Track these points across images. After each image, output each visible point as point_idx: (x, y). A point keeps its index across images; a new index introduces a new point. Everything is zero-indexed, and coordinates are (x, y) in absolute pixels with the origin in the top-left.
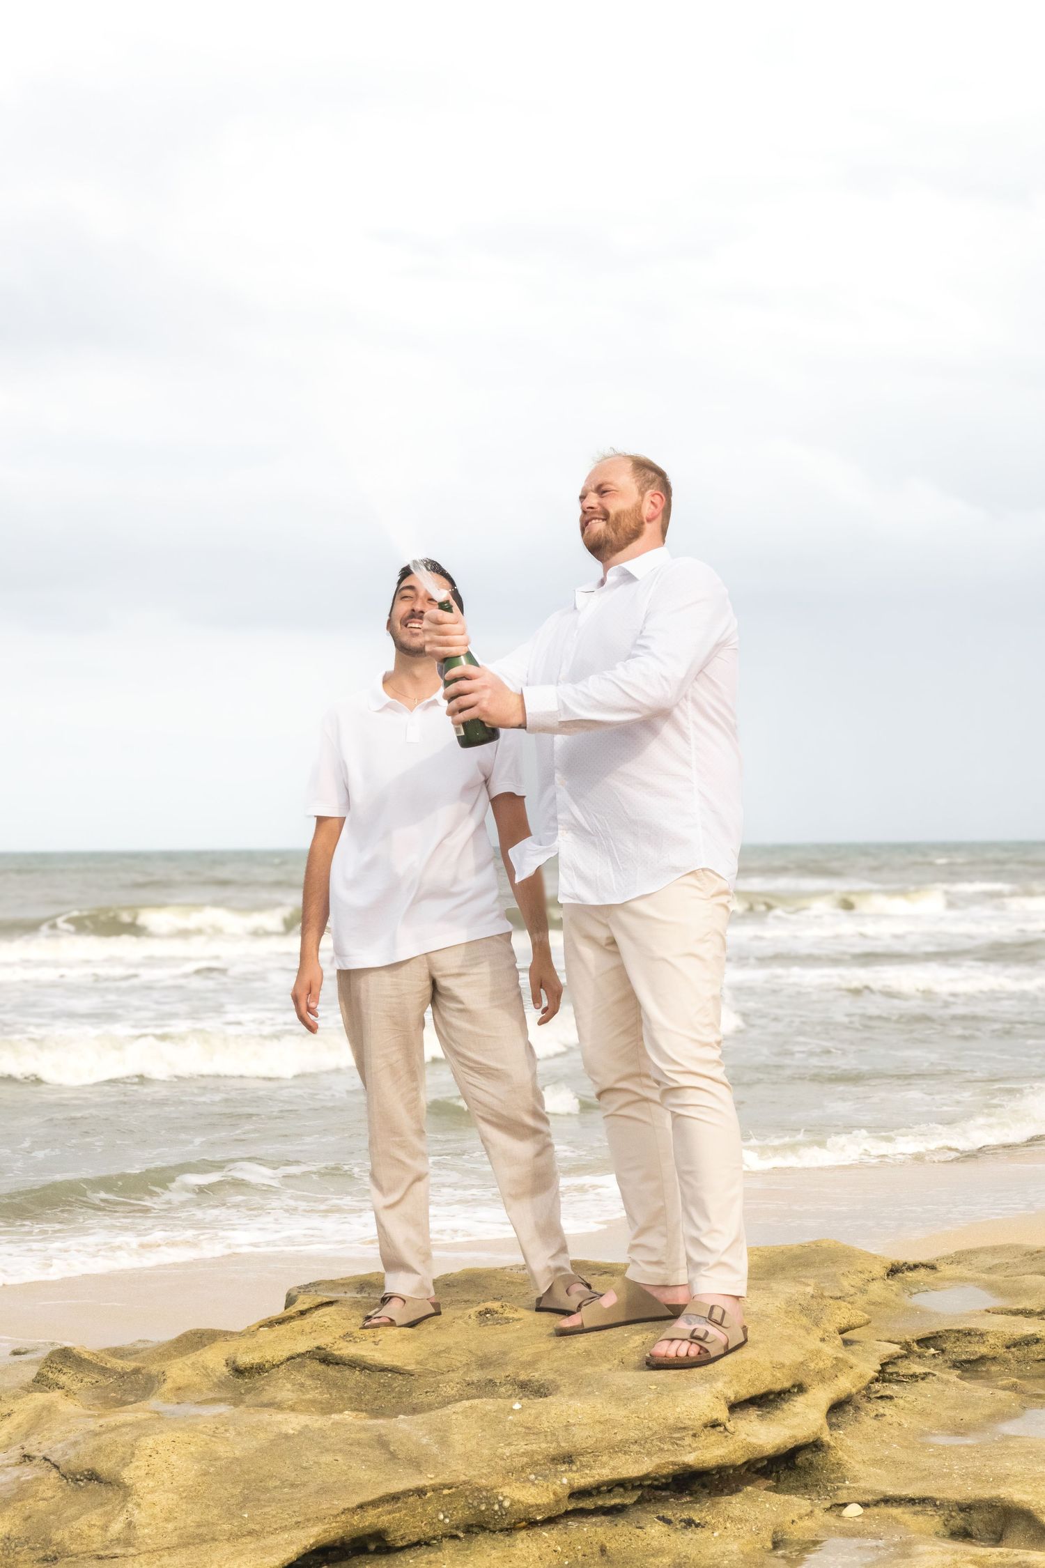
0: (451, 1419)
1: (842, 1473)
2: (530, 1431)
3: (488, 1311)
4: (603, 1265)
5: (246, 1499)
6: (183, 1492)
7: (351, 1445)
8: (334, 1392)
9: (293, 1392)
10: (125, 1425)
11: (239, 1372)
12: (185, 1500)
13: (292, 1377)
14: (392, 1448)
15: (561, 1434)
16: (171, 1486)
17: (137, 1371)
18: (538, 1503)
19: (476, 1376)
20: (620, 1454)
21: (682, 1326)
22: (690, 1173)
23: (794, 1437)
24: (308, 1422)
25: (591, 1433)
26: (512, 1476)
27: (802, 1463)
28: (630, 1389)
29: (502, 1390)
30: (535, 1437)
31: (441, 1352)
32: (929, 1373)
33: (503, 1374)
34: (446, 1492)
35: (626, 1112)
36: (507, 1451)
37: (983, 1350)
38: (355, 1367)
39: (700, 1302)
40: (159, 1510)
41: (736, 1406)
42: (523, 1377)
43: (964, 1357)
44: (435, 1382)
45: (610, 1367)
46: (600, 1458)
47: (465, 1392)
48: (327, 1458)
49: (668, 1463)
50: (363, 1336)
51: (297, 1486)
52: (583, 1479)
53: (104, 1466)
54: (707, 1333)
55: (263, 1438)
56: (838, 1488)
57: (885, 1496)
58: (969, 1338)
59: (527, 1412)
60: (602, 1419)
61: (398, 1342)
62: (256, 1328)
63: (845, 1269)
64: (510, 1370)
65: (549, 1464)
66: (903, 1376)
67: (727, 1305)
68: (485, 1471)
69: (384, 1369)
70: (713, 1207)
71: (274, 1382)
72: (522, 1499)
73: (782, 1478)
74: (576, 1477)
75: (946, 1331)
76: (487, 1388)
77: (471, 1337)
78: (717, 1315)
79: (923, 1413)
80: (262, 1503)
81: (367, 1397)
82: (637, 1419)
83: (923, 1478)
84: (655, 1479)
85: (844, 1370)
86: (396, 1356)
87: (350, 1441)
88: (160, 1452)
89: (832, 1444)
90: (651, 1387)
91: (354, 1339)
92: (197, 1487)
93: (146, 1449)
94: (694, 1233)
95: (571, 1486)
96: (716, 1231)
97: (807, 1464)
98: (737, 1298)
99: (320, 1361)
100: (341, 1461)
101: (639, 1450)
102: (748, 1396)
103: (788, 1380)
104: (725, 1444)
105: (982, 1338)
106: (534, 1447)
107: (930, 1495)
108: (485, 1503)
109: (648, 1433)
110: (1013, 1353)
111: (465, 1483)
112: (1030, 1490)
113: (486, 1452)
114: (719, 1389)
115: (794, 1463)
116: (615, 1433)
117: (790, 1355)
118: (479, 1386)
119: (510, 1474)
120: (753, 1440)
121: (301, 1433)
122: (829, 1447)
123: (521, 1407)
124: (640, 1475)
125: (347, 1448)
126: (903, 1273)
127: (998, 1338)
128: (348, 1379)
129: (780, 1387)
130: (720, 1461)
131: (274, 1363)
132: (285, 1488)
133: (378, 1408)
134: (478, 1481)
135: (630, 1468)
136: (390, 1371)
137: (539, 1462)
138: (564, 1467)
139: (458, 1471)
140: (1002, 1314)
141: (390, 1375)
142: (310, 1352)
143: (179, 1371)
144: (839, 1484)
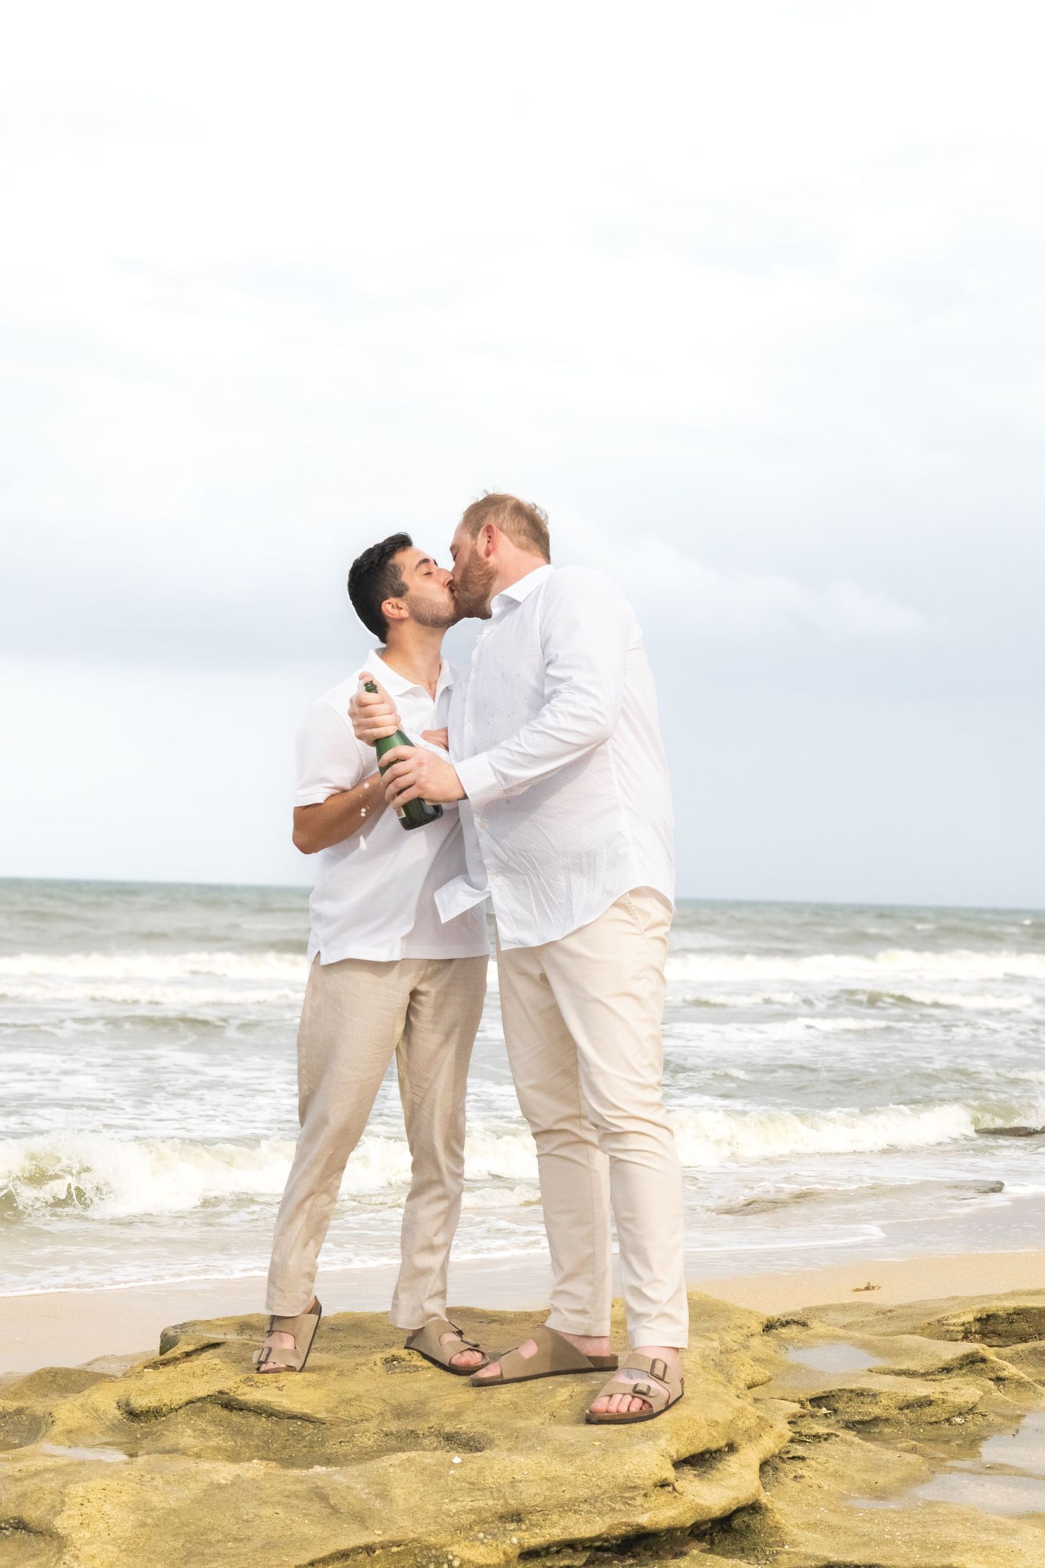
0: (389, 1472)
1: (780, 1537)
2: (474, 1487)
3: (394, 1358)
4: (491, 1313)
5: (190, 1554)
6: (123, 1544)
7: (288, 1497)
8: (239, 1439)
9: (194, 1437)
10: (46, 1470)
11: (133, 1415)
12: (124, 1553)
13: (193, 1422)
14: (332, 1502)
15: (507, 1491)
16: (108, 1538)
17: (19, 1411)
18: (488, 1563)
19: (393, 1426)
20: (570, 1513)
21: (622, 1380)
22: (631, 1220)
23: (736, 1498)
24: (239, 1472)
25: (539, 1491)
26: (461, 1534)
27: (739, 1526)
28: (573, 1445)
29: (426, 1442)
30: (480, 1493)
31: (351, 1400)
32: (832, 1434)
33: (426, 1426)
34: (395, 1549)
35: (562, 1152)
36: (453, 1508)
37: (876, 1411)
38: (261, 1414)
39: (641, 1355)
40: (99, 1563)
41: (679, 1464)
42: (448, 1428)
43: (857, 1418)
44: (349, 1431)
45: (542, 1420)
46: (550, 1516)
47: (384, 1443)
48: (267, 1511)
49: (620, 1524)
50: (264, 1381)
51: (241, 1540)
52: (534, 1539)
53: (32, 1514)
54: (649, 1388)
55: (194, 1489)
56: (777, 1553)
57: (829, 1562)
58: (861, 1398)
59: (469, 1467)
60: (549, 1476)
61: (303, 1388)
62: (141, 1369)
63: (725, 1324)
64: (433, 1421)
65: (497, 1522)
66: (806, 1436)
67: (667, 1357)
68: (432, 1528)
69: (293, 1417)
70: (655, 1257)
71: (173, 1427)
72: (472, 1558)
73: (716, 1541)
74: (526, 1537)
75: (840, 1390)
76: (409, 1440)
77: (381, 1385)
78: (659, 1370)
79: (836, 1475)
80: (208, 1558)
81: (275, 1445)
82: (584, 1476)
83: (865, 1544)
84: (606, 1540)
85: (766, 1430)
86: (305, 1403)
87: (286, 1493)
88: (92, 1500)
89: (770, 1506)
90: (595, 1443)
91: (255, 1383)
92: (137, 1539)
93: (76, 1497)
94: (635, 1283)
95: (521, 1546)
96: (659, 1281)
97: (744, 1527)
98: (677, 1349)
99: (222, 1406)
100: (282, 1514)
101: (589, 1509)
102: (687, 1455)
103: (722, 1439)
104: (675, 1505)
105: (875, 1399)
106: (481, 1504)
107: (877, 1562)
108: (434, 1562)
109: (598, 1492)
110: (906, 1415)
111: (414, 1540)
112: (981, 1559)
113: (431, 1508)
114: (663, 1447)
115: (730, 1525)
116: (564, 1491)
117: (722, 1413)
118: (399, 1437)
119: (458, 1532)
120: (698, 1500)
121: (233, 1484)
122: (767, 1509)
123: (461, 1461)
124: (593, 1536)
125: (284, 1500)
126: (777, 1329)
127: (891, 1399)
128: (254, 1426)
129: (716, 1446)
130: (671, 1523)
131: (172, 1407)
132: (229, 1542)
133: (288, 1457)
134: (427, 1538)
135: (581, 1528)
136: (300, 1418)
137: (487, 1519)
138: (513, 1526)
139: (406, 1528)
140: (885, 1374)
141: (299, 1423)
142: (211, 1396)
143: (67, 1410)
144: (779, 1549)
